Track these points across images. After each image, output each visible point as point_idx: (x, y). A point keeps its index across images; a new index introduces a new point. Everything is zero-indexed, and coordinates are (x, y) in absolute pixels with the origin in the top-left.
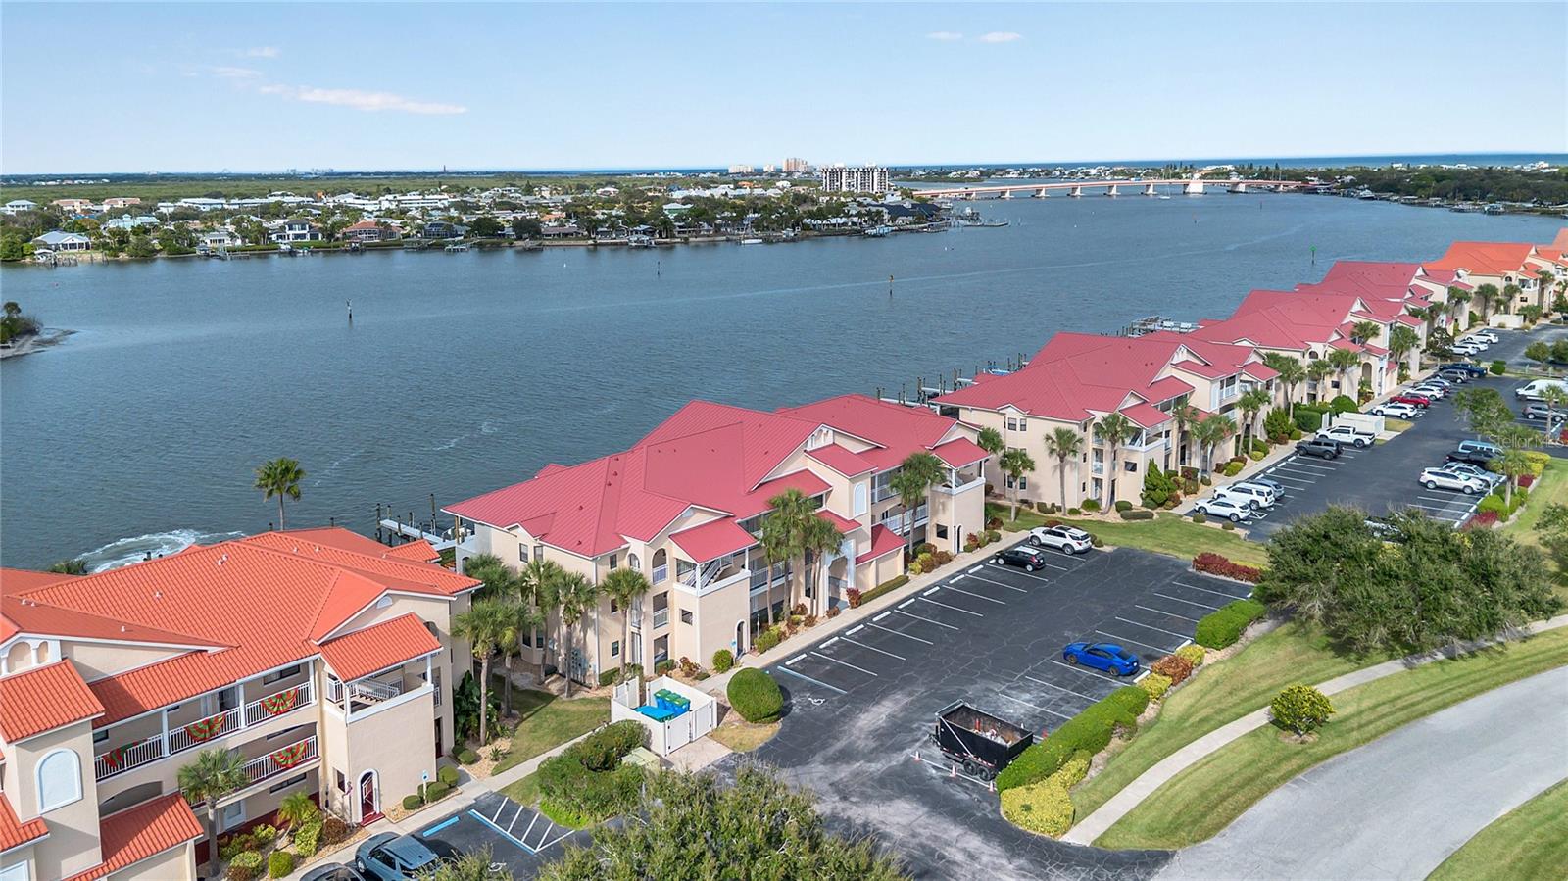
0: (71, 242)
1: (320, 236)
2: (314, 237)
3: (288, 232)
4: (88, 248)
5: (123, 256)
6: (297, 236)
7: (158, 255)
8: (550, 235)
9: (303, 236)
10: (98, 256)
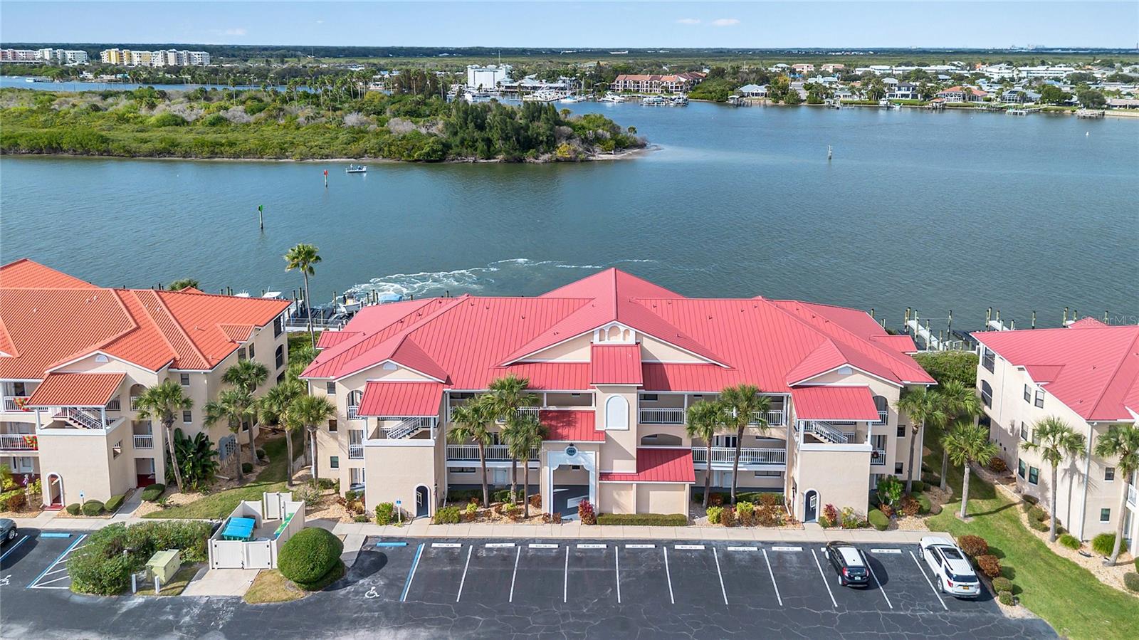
0: (756, 92)
1: (919, 95)
2: (915, 96)
3: (897, 92)
4: (766, 96)
5: (781, 103)
6: (903, 96)
7: (802, 104)
8: (1116, 106)
9: (907, 96)
10: (769, 102)
